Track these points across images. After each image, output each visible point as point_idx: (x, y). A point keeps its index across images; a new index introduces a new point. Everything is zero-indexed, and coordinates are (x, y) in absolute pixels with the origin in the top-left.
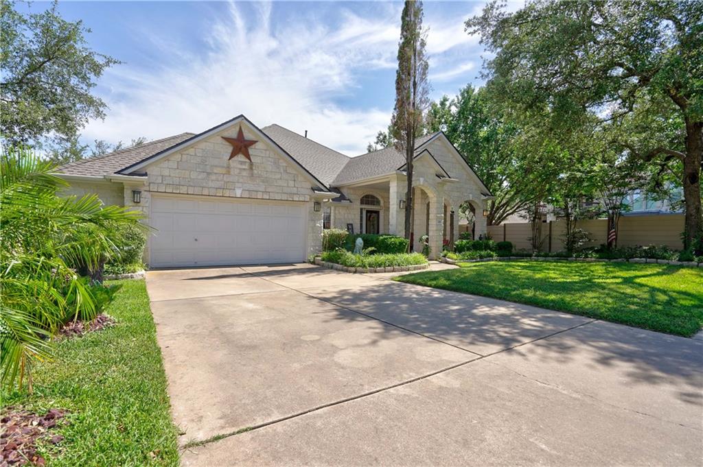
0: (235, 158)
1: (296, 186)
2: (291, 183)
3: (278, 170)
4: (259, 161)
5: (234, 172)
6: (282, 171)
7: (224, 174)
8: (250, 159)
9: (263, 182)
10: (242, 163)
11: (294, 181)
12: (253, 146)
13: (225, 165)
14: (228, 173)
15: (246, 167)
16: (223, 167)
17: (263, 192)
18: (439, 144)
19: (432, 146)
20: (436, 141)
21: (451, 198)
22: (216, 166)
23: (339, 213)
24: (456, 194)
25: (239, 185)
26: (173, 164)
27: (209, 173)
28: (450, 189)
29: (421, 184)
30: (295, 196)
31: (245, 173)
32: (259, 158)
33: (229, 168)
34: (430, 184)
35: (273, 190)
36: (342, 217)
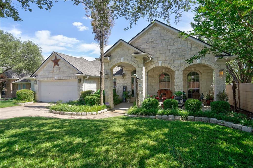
0: (55, 67)
1: (73, 73)
2: (71, 72)
3: (67, 68)
4: (61, 66)
5: (55, 71)
6: (68, 68)
8: (59, 66)
9: (62, 73)
10: (57, 68)
11: (72, 71)
12: (60, 61)
13: (53, 70)
14: (53, 72)
15: (58, 69)
16: (52, 70)
17: (62, 77)
18: (158, 29)
19: (150, 32)
20: (154, 28)
21: (172, 65)
22: (51, 70)
23: (119, 81)
24: (179, 61)
25: (56, 75)
26: (42, 72)
27: (49, 73)
28: (171, 58)
29: (122, 61)
30: (72, 77)
31: (58, 71)
32: (61, 65)
33: (54, 70)
34: (129, 60)
35: (65, 76)
36: (121, 83)
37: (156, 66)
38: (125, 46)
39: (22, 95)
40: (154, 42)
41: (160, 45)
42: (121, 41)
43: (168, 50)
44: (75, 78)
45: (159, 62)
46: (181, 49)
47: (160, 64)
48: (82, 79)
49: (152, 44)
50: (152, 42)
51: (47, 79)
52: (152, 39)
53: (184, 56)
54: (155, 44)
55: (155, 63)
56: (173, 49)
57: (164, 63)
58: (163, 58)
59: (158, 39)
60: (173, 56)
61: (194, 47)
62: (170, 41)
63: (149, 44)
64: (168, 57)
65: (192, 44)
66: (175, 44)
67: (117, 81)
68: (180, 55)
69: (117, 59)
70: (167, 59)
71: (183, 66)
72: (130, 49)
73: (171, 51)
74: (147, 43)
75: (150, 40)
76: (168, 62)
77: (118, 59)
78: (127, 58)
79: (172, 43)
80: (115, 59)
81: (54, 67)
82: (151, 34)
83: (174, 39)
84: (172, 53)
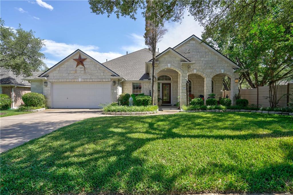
1: (105, 75)
2: (102, 74)
3: (96, 69)
4: (88, 67)
5: (78, 72)
6: (98, 69)
7: (74, 73)
8: (84, 66)
9: (89, 75)
10: (81, 68)
11: (104, 73)
12: (85, 61)
14: (76, 73)
15: (83, 69)
16: (74, 71)
17: (89, 79)
18: (194, 43)
19: (188, 44)
20: (191, 41)
21: (204, 73)
22: (71, 71)
23: (146, 85)
24: (209, 71)
25: (79, 77)
26: (57, 72)
27: (69, 74)
28: (203, 68)
29: (169, 67)
30: (104, 79)
31: (82, 72)
32: (88, 65)
33: (76, 71)
34: (176, 67)
35: (94, 78)
36: (147, 87)
37: (192, 73)
38: (172, 54)
39: (34, 99)
40: (191, 53)
41: (196, 56)
42: (170, 49)
43: (201, 60)
44: (107, 80)
45: (194, 70)
46: (211, 61)
47: (195, 72)
48: (117, 82)
49: (189, 54)
50: (189, 53)
51: (65, 80)
52: (189, 50)
53: (213, 67)
54: (192, 55)
55: (191, 71)
56: (205, 61)
57: (198, 71)
58: (198, 67)
59: (194, 51)
60: (205, 66)
61: (220, 61)
62: (203, 54)
63: (187, 54)
64: (201, 66)
65: (218, 58)
66: (207, 57)
67: (143, 86)
68: (210, 66)
69: (164, 65)
70: (201, 68)
71: (212, 75)
72: (177, 57)
73: (204, 62)
74: (185, 53)
75: (187, 51)
76: (201, 70)
77: (166, 64)
78: (174, 64)
79: (205, 56)
80: (162, 65)
81: (77, 66)
82: (188, 46)
83: (206, 53)
84: (205, 64)
